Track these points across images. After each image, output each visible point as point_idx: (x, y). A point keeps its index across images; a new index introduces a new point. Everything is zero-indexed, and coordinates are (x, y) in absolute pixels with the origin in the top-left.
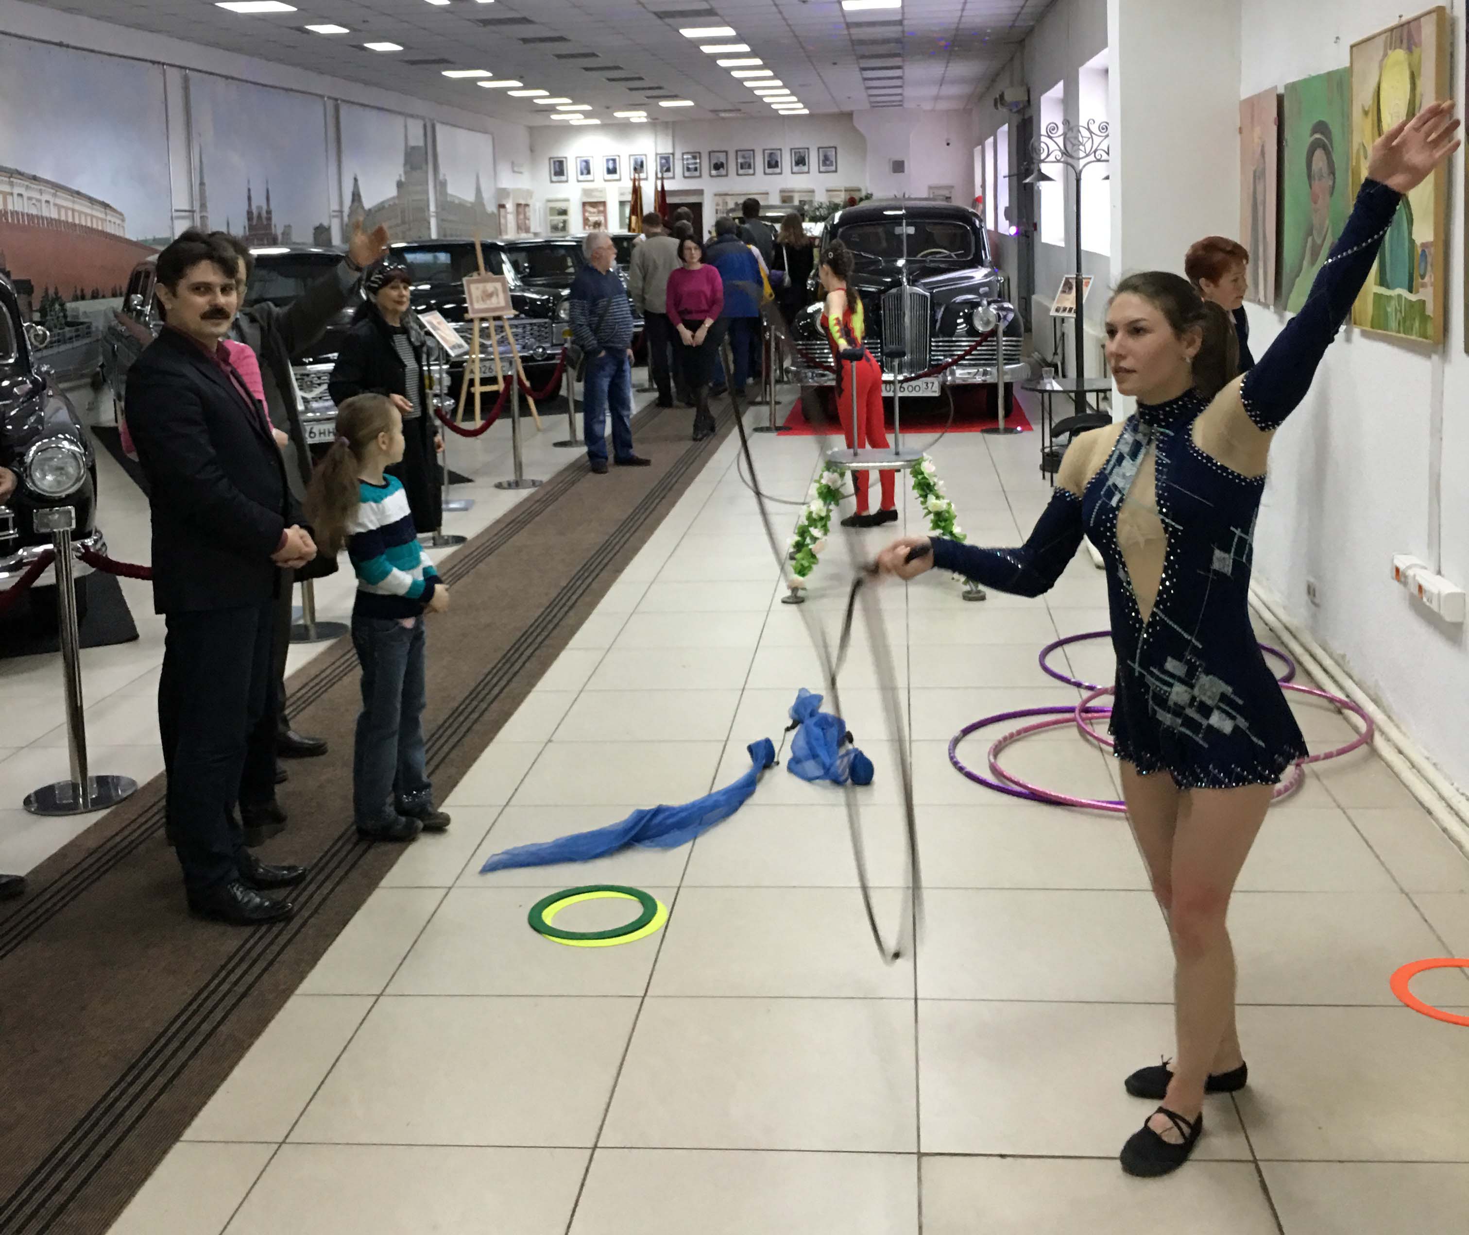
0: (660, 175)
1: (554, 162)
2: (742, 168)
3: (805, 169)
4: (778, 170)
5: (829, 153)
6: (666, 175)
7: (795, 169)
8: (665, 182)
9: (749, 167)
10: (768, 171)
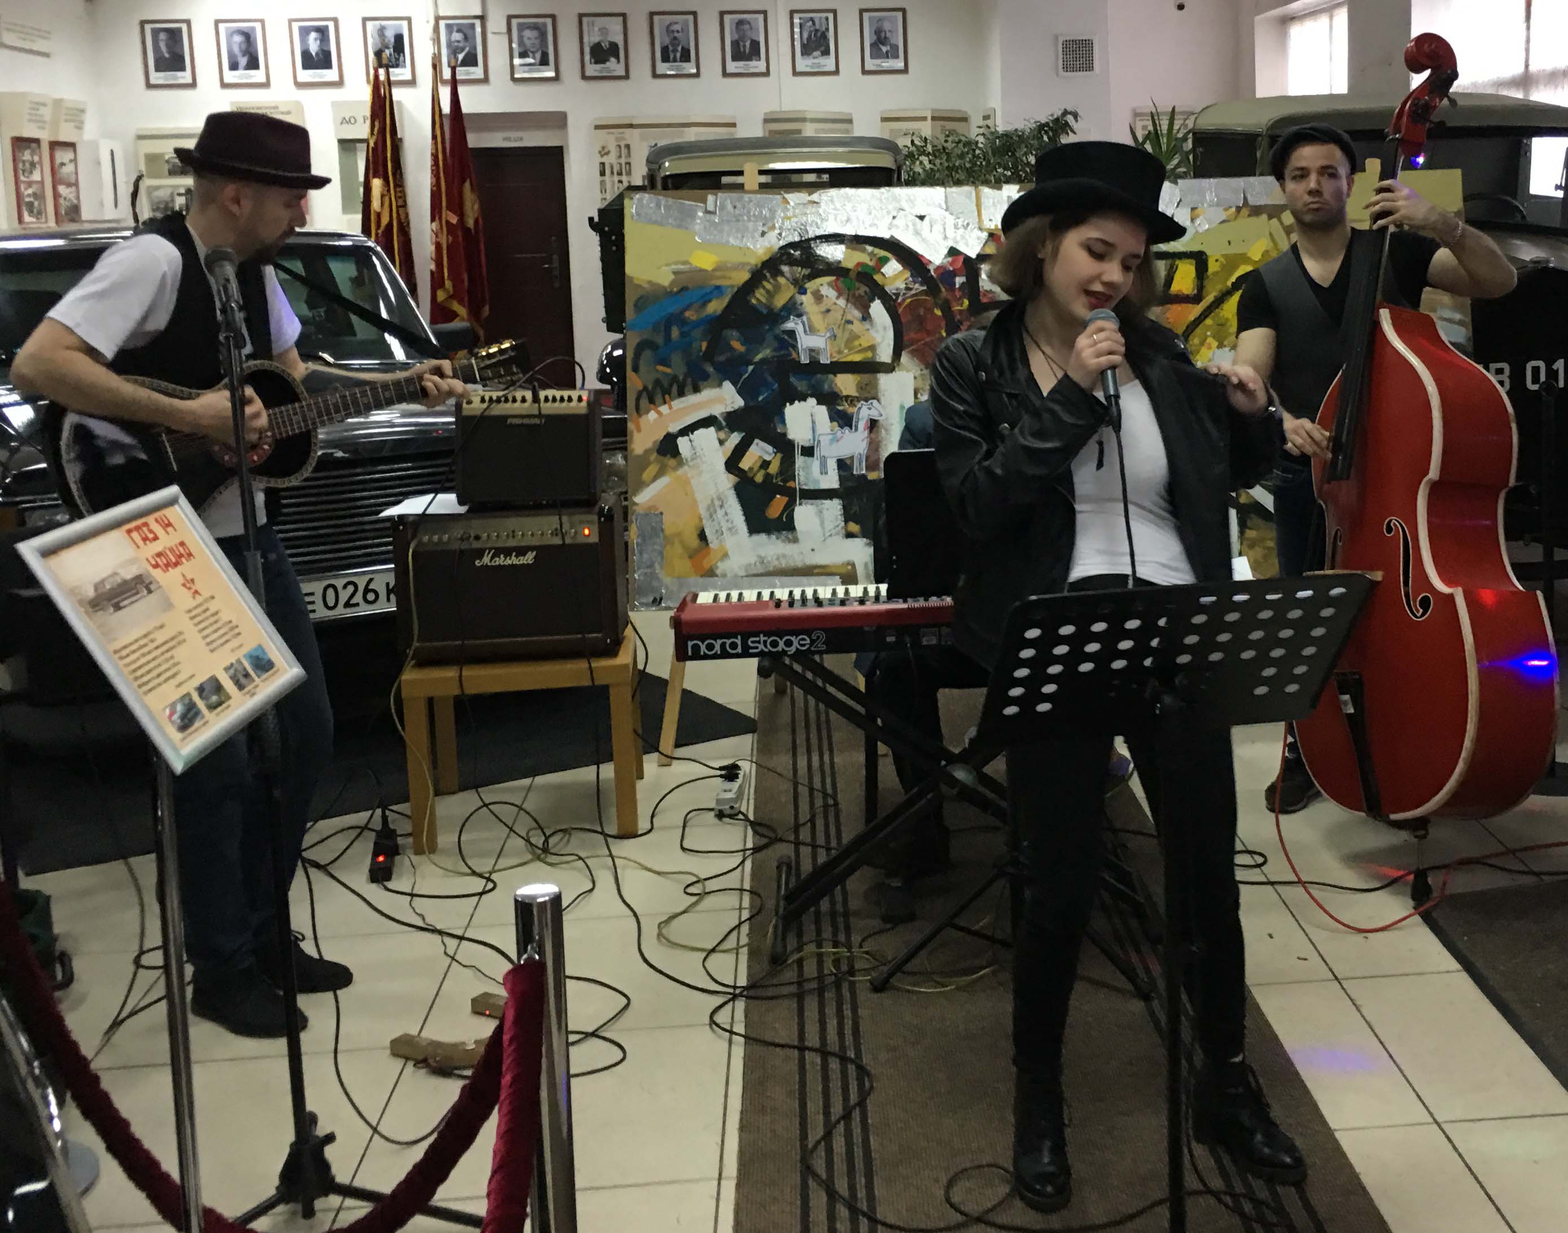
0: (447, 74)
1: (155, 32)
2: (665, 59)
3: (829, 63)
4: (760, 66)
5: (887, 26)
6: (462, 73)
7: (803, 64)
8: (461, 90)
9: (686, 57)
10: (732, 67)
